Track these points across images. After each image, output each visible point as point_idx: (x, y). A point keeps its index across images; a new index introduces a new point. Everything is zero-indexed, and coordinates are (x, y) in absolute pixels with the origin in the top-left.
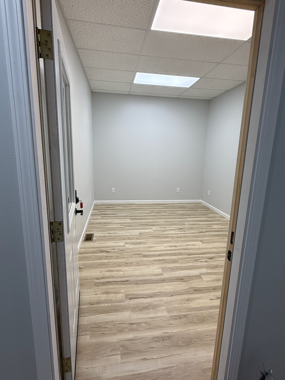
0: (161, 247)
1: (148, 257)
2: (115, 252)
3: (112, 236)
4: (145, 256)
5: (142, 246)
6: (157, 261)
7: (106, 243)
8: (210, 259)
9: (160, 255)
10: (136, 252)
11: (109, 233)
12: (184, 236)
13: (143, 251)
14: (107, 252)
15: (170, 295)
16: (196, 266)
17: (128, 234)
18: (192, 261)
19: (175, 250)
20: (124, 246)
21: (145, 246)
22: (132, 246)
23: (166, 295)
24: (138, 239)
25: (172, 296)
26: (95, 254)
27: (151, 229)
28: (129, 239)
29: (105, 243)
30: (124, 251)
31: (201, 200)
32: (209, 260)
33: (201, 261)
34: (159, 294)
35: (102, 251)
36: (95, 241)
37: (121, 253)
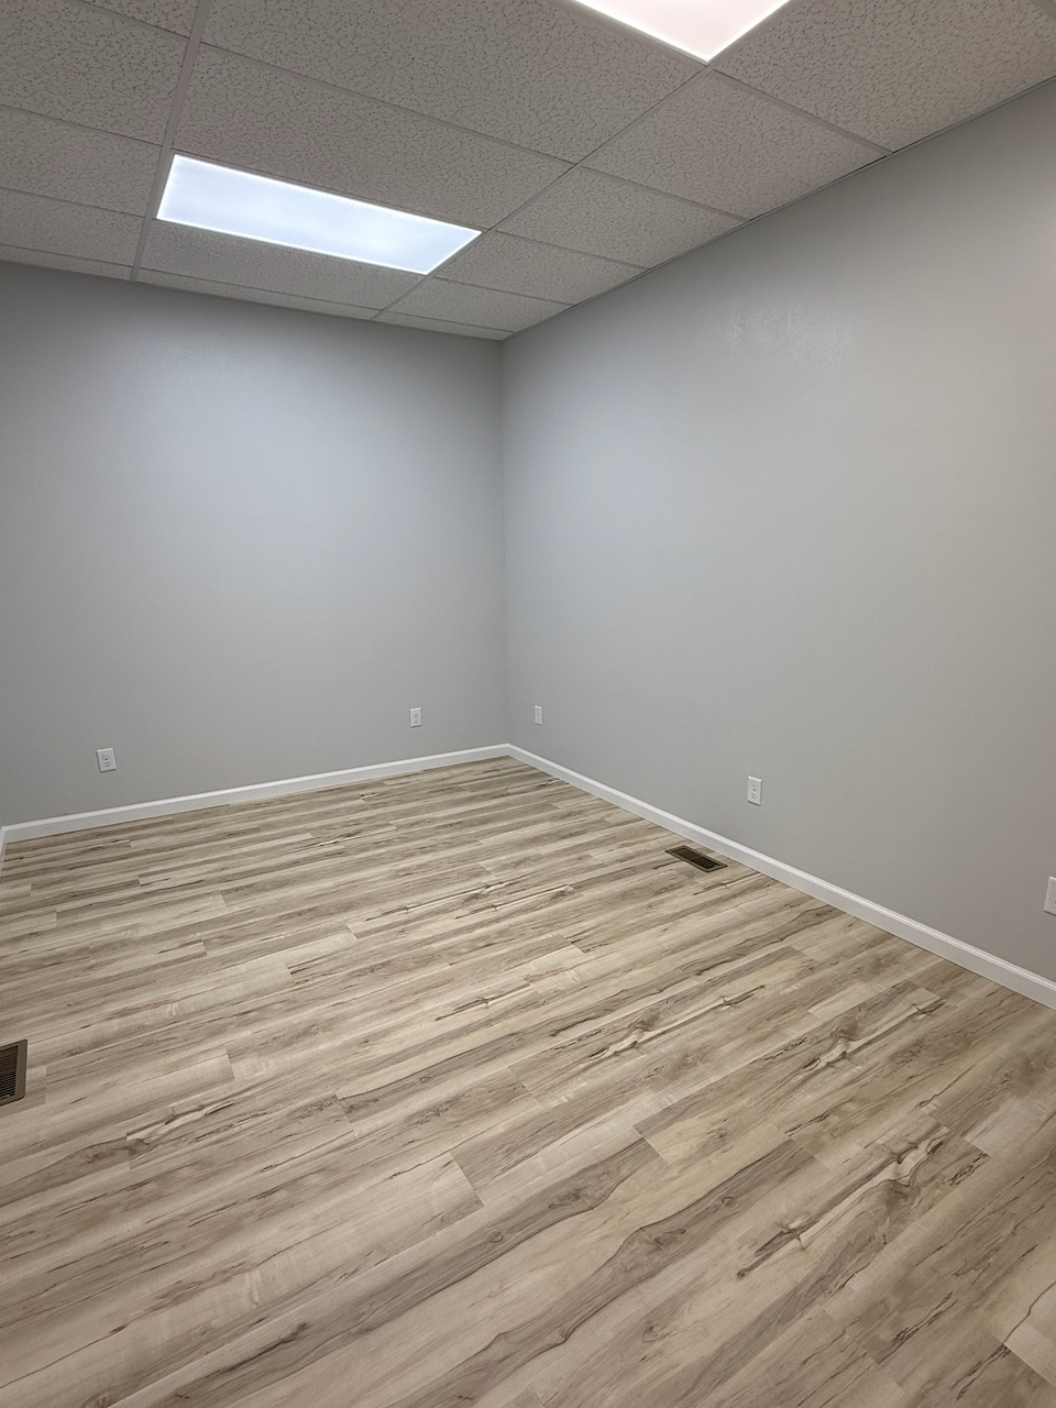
0: (417, 1028)
1: (373, 1106)
2: (179, 1138)
3: (142, 1028)
4: (355, 1108)
5: (321, 1047)
6: (421, 1118)
7: (114, 1084)
8: (646, 1025)
9: (427, 1078)
10: (300, 1093)
11: (123, 1013)
12: (501, 933)
13: (337, 1079)
14: (133, 1150)
15: (556, 1336)
16: (606, 1087)
17: (234, 991)
18: (582, 1066)
19: (488, 1023)
20: (228, 1077)
21: (338, 1042)
22: (271, 1062)
23: (539, 1346)
24: (293, 1005)
25: (567, 1337)
26: (52, 1197)
27: (342, 928)
28: (244, 1018)
29: (107, 1086)
30: (233, 1112)
31: (508, 745)
32: (641, 1035)
33: (616, 1053)
34: (499, 1350)
35: (98, 1157)
36: (42, 1092)
37: (218, 1131)
